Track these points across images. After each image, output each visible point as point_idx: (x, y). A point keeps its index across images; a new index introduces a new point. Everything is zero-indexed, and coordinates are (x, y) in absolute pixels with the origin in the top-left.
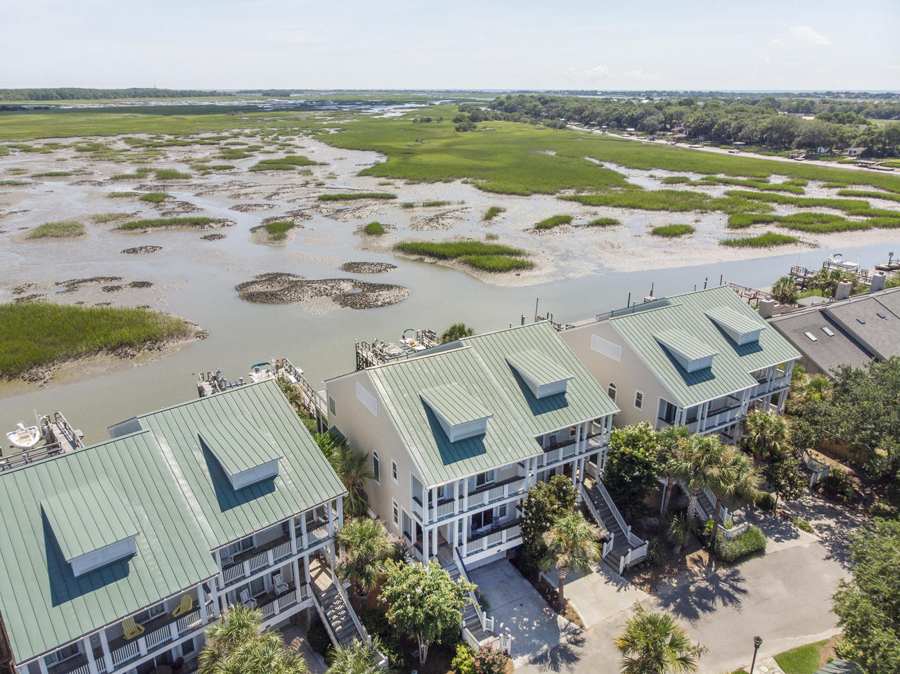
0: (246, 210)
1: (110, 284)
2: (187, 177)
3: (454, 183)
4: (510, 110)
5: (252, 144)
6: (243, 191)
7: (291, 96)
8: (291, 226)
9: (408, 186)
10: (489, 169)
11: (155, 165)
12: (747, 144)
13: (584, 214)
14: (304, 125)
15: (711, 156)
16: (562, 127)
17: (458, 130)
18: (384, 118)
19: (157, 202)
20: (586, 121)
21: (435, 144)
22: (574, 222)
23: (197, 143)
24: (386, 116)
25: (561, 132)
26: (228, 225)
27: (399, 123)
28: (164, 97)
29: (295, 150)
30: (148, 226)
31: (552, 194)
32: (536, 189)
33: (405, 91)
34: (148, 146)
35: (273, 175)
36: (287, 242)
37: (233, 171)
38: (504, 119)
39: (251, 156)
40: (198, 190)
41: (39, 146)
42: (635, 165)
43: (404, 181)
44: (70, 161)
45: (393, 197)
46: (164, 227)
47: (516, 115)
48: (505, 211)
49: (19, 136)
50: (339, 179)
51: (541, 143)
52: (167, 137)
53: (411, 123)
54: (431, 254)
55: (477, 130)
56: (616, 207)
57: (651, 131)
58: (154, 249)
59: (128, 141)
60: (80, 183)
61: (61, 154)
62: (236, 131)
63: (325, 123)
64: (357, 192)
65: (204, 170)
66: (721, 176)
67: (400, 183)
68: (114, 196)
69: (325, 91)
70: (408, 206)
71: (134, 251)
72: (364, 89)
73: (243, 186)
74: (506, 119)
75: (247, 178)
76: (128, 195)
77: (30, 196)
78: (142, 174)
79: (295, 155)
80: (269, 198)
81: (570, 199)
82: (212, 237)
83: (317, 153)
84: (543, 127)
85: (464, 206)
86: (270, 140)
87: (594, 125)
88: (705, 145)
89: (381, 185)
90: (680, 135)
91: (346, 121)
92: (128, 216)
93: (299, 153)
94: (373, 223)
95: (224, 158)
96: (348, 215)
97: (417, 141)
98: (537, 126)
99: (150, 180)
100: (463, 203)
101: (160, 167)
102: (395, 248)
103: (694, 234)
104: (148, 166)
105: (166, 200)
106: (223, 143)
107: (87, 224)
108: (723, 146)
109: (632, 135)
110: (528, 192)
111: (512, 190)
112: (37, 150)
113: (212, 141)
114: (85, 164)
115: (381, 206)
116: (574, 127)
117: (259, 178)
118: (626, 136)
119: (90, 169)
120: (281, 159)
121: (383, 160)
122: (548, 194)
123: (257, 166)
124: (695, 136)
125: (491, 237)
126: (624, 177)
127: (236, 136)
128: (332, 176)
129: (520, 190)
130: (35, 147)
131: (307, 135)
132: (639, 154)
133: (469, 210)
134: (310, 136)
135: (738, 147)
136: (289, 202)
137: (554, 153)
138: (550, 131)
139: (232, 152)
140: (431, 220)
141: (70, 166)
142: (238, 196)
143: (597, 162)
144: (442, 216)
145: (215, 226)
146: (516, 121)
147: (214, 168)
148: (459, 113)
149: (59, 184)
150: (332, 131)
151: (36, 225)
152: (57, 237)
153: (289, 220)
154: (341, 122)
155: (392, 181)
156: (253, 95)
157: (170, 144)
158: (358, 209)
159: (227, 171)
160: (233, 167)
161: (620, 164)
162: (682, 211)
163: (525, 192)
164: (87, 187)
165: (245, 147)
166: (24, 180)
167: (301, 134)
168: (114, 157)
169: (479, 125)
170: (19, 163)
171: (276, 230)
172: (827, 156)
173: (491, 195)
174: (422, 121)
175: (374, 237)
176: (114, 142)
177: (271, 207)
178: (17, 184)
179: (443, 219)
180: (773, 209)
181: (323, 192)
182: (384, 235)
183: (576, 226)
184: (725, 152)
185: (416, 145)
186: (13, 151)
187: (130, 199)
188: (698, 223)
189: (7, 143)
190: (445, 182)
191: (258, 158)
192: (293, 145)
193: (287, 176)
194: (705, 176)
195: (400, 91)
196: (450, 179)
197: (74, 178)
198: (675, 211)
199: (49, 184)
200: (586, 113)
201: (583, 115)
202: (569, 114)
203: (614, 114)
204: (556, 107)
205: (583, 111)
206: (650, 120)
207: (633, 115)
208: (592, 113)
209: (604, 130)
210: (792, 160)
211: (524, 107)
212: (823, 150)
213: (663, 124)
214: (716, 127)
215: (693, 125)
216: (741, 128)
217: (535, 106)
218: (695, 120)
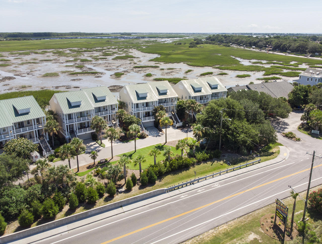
0: (109, 70)
1: (68, 87)
2: (91, 61)
3: (181, 63)
4: (213, 40)
5: (114, 51)
6: (109, 65)
7: (132, 35)
8: (123, 74)
9: (165, 64)
10: (194, 59)
11: (80, 58)
12: (292, 52)
14: (135, 45)
15: (277, 55)
16: (229, 46)
17: (190, 47)
18: (165, 43)
19: (81, 68)
20: (239, 44)
21: (179, 52)
22: (213, 74)
23: (95, 51)
24: (166, 42)
25: (228, 48)
26: (103, 74)
27: (169, 45)
28: (83, 35)
29: (129, 53)
30: (78, 74)
31: (211, 67)
32: (207, 65)
33: (177, 33)
34: (78, 52)
35: (120, 61)
36: (120, 78)
37: (106, 59)
39: (113, 55)
40: (94, 65)
41: (40, 52)
42: (246, 58)
43: (164, 63)
44: (51, 56)
45: (158, 67)
46: (83, 74)
47: (213, 42)
48: (193, 71)
49: (32, 49)
50: (142, 62)
51: (217, 51)
52: (84, 49)
53: (174, 45)
55: (197, 47)
56: (230, 70)
57: (260, 47)
58: (80, 79)
59: (70, 50)
60: (55, 63)
61: (48, 54)
62: (109, 47)
63: (142, 45)
64: (147, 66)
65: (96, 59)
66: (275, 62)
67: (162, 63)
68: (67, 66)
69: (146, 33)
70: (163, 69)
71: (74, 80)
72: (161, 32)
73: (109, 64)
74: (210, 43)
75: (111, 61)
76: (71, 66)
77: (40, 66)
78: (75, 60)
79: (129, 55)
80: (118, 67)
81: (217, 68)
82: (98, 77)
83: (137, 54)
84: (222, 46)
85: (181, 70)
86: (121, 50)
87: (241, 45)
88: (278, 52)
89: (156, 64)
90: (270, 49)
91: (150, 44)
92: (72, 71)
93: (130, 54)
94: (149, 74)
95: (104, 56)
96: (142, 72)
97: (173, 51)
98: (220, 46)
99: (78, 62)
100: (180, 69)
101: (82, 58)
102: (154, 80)
104: (78, 58)
105: (84, 67)
106: (104, 51)
107: (60, 74)
108: (284, 53)
109: (254, 49)
111: (198, 65)
112: (40, 53)
113: (100, 50)
114: (56, 57)
115: (153, 69)
116: (235, 46)
117: (115, 62)
118: (252, 49)
119: (58, 59)
120: (124, 56)
121: (159, 56)
123: (115, 58)
124: (276, 49)
125: (185, 77)
126: (240, 62)
127: (109, 49)
128: (140, 61)
129: (201, 65)
130: (39, 52)
131: (135, 49)
132: (251, 55)
133: (182, 71)
134: (136, 49)
135: (289, 53)
136: (124, 68)
137: (220, 55)
138: (225, 47)
139: (107, 54)
140: (168, 73)
141: (52, 58)
142: (107, 66)
143: (234, 57)
144: (172, 72)
145: (99, 74)
146: (213, 44)
147: (100, 58)
148: (194, 41)
149: (49, 63)
150: (144, 47)
151: (44, 74)
152: (51, 76)
153: (122, 73)
154: (148, 44)
155: (159, 63)
156: (117, 34)
157: (85, 51)
158: (145, 70)
159: (105, 60)
160: (106, 58)
161: (241, 58)
162: (251, 71)
164: (58, 64)
165: (112, 52)
166: (37, 62)
167: (132, 48)
168: (66, 55)
169: (198, 46)
170: (34, 57)
171: (118, 75)
172: (318, 56)
173: (191, 67)
174: (178, 44)
175: (148, 77)
176: (66, 51)
177: (118, 70)
178: (35, 63)
179: (172, 73)
180: (282, 71)
181: (136, 65)
182: (151, 77)
184: (284, 54)
185: (172, 52)
186: (31, 53)
187: (72, 67)
189: (29, 51)
190: (178, 63)
191: (116, 56)
192: (129, 52)
193: (125, 61)
194: (268, 61)
195: (175, 33)
196: (180, 62)
197: (53, 61)
198: (249, 71)
199: (45, 63)
200: (239, 41)
201: (238, 42)
202: (233, 41)
203: (249, 41)
204: (229, 39)
205: (238, 40)
206: (260, 43)
207: (255, 42)
208: (241, 41)
209: (244, 47)
210: (306, 57)
211: (218, 39)
212: (317, 54)
213: (265, 45)
214: (282, 46)
215: (274, 45)
216: (290, 46)
217: (222, 39)
218: (275, 43)
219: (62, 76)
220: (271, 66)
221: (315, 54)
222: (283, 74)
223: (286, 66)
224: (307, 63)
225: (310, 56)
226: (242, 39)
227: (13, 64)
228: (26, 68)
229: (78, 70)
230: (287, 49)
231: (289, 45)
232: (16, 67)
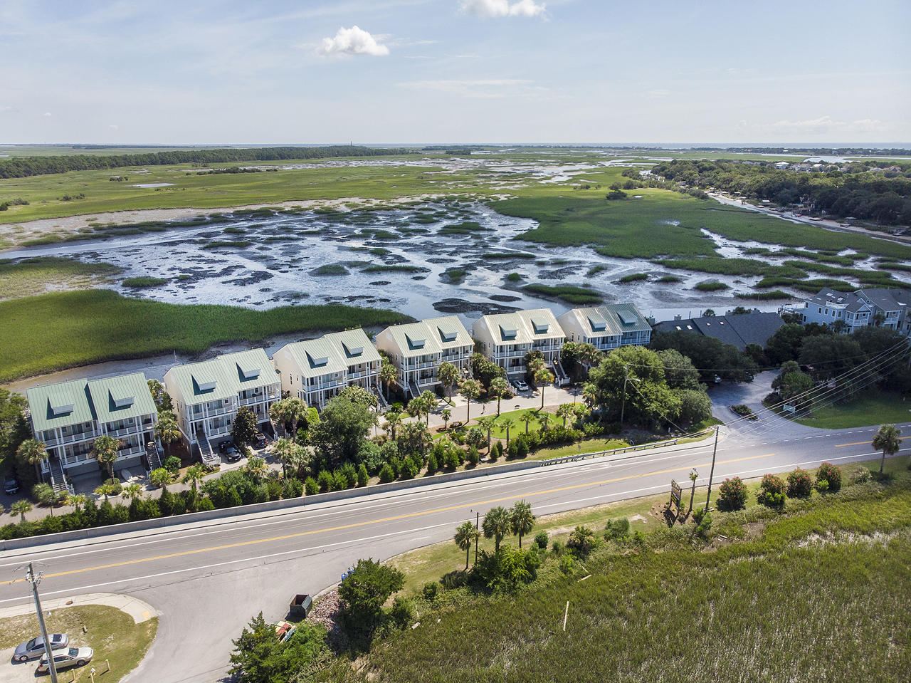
4: (670, 176)
10: (614, 236)
15: (819, 229)
17: (610, 199)
18: (549, 184)
20: (732, 191)
21: (583, 212)
23: (397, 207)
31: (648, 259)
32: (638, 254)
38: (658, 187)
41: (289, 208)
42: (735, 237)
43: (546, 245)
47: (671, 182)
51: (674, 213)
52: (375, 202)
53: (571, 190)
55: (626, 199)
56: (688, 270)
57: (786, 202)
59: (348, 205)
62: (427, 196)
74: (660, 186)
79: (472, 221)
81: (659, 263)
84: (688, 196)
87: (738, 195)
88: (825, 219)
90: (806, 208)
91: (516, 186)
97: (569, 209)
108: (839, 220)
109: (766, 206)
111: (620, 254)
116: (717, 197)
118: (758, 208)
120: (460, 225)
121: (536, 226)
122: (645, 258)
124: (823, 208)
126: (717, 247)
127: (426, 202)
129: (625, 255)
131: (482, 201)
132: (752, 226)
134: (484, 203)
138: (692, 200)
146: (668, 188)
150: (502, 198)
161: (724, 236)
163: (629, 256)
167: (477, 200)
169: (630, 193)
174: (582, 188)
184: (836, 225)
185: (566, 213)
196: (580, 244)
200: (733, 183)
201: (730, 185)
202: (718, 183)
203: (756, 185)
204: (709, 176)
205: (732, 181)
207: (771, 187)
209: (742, 201)
211: (681, 174)
218: (820, 196)
226: (742, 178)
230: (847, 212)
231: (855, 201)
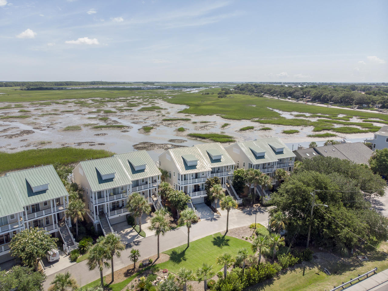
0: (136, 124)
1: (91, 144)
2: (115, 112)
3: (214, 116)
4: (242, 89)
5: (139, 102)
6: (135, 118)
7: (155, 84)
8: (152, 128)
9: (196, 117)
10: (227, 111)
11: (103, 108)
12: (335, 103)
13: (259, 126)
14: (159, 95)
15: (319, 107)
16: (261, 96)
17: (219, 97)
18: (191, 93)
19: (105, 120)
20: (272, 94)
21: (209, 102)
22: (255, 129)
23: (118, 101)
24: (192, 92)
25: (261, 98)
26: (130, 128)
27: (196, 95)
28: (105, 84)
29: (155, 104)
30: (102, 128)
31: (249, 120)
32: (244, 118)
34: (100, 102)
35: (146, 113)
36: (150, 133)
37: (132, 111)
38: (239, 93)
39: (139, 106)
40: (119, 117)
41: (62, 102)
42: (286, 110)
43: (195, 115)
44: (73, 107)
45: (190, 120)
46: (108, 128)
47: (244, 92)
48: (230, 125)
49: (53, 98)
50: (171, 114)
51: (252, 102)
52: (107, 99)
53: (201, 95)
54: (200, 137)
55: (226, 97)
56: (272, 124)
57: (297, 98)
58: (105, 134)
59: (93, 100)
60: (78, 114)
61: (69, 105)
62: (133, 97)
63: (167, 95)
64: (177, 118)
65: (121, 110)
66: (319, 114)
67: (193, 115)
68: (89, 118)
69: (169, 82)
70: (195, 123)
71: (98, 135)
72: (185, 82)
73: (135, 116)
74: (240, 93)
75: (137, 113)
76: (94, 118)
77: (61, 118)
78: (99, 111)
79: (155, 106)
80: (145, 120)
81: (256, 121)
82: (125, 131)
83: (163, 105)
84: (254, 96)
85: (215, 123)
86: (146, 100)
87: (275, 96)
88: (319, 103)
89: (186, 116)
90: (308, 100)
91: (176, 94)
92: (95, 124)
93: (157, 105)
94: (181, 128)
95: (128, 106)
96: (173, 125)
97: (202, 101)
98: (251, 96)
99: (102, 113)
100: (215, 122)
101: (105, 109)
102: (187, 135)
103: (299, 133)
104: (101, 109)
105: (108, 120)
106: (128, 101)
107: (82, 127)
108: (325, 104)
109: (290, 99)
110: (240, 119)
111: (234, 118)
112: (61, 103)
113: (124, 101)
114: (78, 108)
115: (185, 123)
116: (267, 96)
117: (141, 113)
118: (287, 100)
119: (80, 110)
120: (150, 107)
121: (188, 108)
122: (248, 120)
123: (141, 109)
124: (315, 100)
125: (223, 133)
126: (280, 114)
127: (133, 99)
128: (168, 113)
129: (237, 118)
130: (60, 102)
131: (160, 99)
132: (289, 106)
133: (217, 124)
134: (161, 99)
135: (331, 104)
136: (152, 121)
137: (255, 106)
138: (257, 98)
139: (132, 104)
140: (202, 127)
141: (73, 109)
142: (134, 119)
143: (271, 109)
144: (206, 126)
145: (125, 128)
146: (243, 94)
147: (125, 110)
148: (221, 91)
149: (70, 115)
150: (170, 98)
151: (65, 127)
152: (72, 130)
153: (151, 126)
154: (174, 94)
155: (189, 115)
156: (140, 84)
157: (108, 101)
158: (176, 123)
159: (130, 111)
160: (132, 110)
161: (280, 110)
162: (297, 126)
163: (239, 119)
164: (80, 115)
165: (137, 103)
166: (59, 113)
167: (158, 99)
168: (89, 106)
169: (228, 96)
170: (56, 108)
171: (147, 130)
172: (367, 108)
173: (226, 120)
174: (205, 94)
175: (181, 132)
176: (88, 101)
177: (145, 123)
178: (56, 114)
179: (206, 127)
180: (333, 126)
181: (164, 118)
182: (184, 132)
183: (255, 130)
184: (326, 106)
185: (201, 103)
186: (53, 104)
187: (95, 119)
188: (302, 130)
189: (50, 101)
190: (210, 115)
191: (141, 106)
192: (155, 102)
193: (152, 113)
194: (312, 114)
196: (212, 114)
197: (75, 113)
198: (295, 126)
199: (67, 115)
201: (271, 92)
202: (265, 91)
203: (283, 91)
204: (260, 89)
205: (271, 90)
206: (296, 94)
208: (274, 91)
209: (279, 98)
210: (352, 109)
211: (247, 89)
212: (365, 105)
213: (302, 95)
214: (322, 96)
215: (313, 96)
216: (332, 97)
217: (252, 88)
219: (84, 130)
220: (318, 120)
221: (362, 106)
222: (336, 129)
223: (335, 119)
224: (358, 116)
225: (358, 108)
226: (275, 88)
227: (33, 115)
228: (46, 120)
229: (102, 123)
230: (328, 100)
232: (35, 119)
